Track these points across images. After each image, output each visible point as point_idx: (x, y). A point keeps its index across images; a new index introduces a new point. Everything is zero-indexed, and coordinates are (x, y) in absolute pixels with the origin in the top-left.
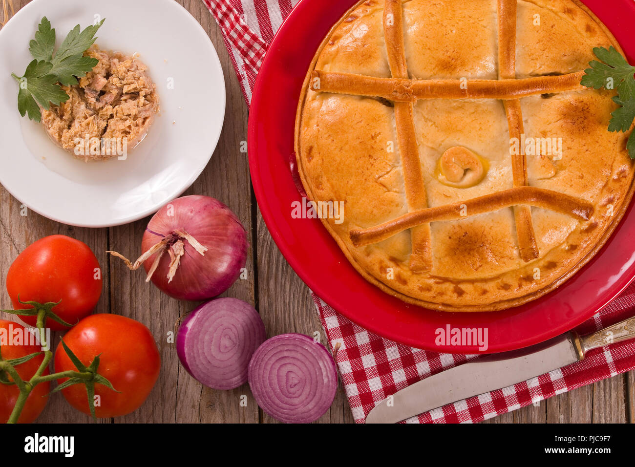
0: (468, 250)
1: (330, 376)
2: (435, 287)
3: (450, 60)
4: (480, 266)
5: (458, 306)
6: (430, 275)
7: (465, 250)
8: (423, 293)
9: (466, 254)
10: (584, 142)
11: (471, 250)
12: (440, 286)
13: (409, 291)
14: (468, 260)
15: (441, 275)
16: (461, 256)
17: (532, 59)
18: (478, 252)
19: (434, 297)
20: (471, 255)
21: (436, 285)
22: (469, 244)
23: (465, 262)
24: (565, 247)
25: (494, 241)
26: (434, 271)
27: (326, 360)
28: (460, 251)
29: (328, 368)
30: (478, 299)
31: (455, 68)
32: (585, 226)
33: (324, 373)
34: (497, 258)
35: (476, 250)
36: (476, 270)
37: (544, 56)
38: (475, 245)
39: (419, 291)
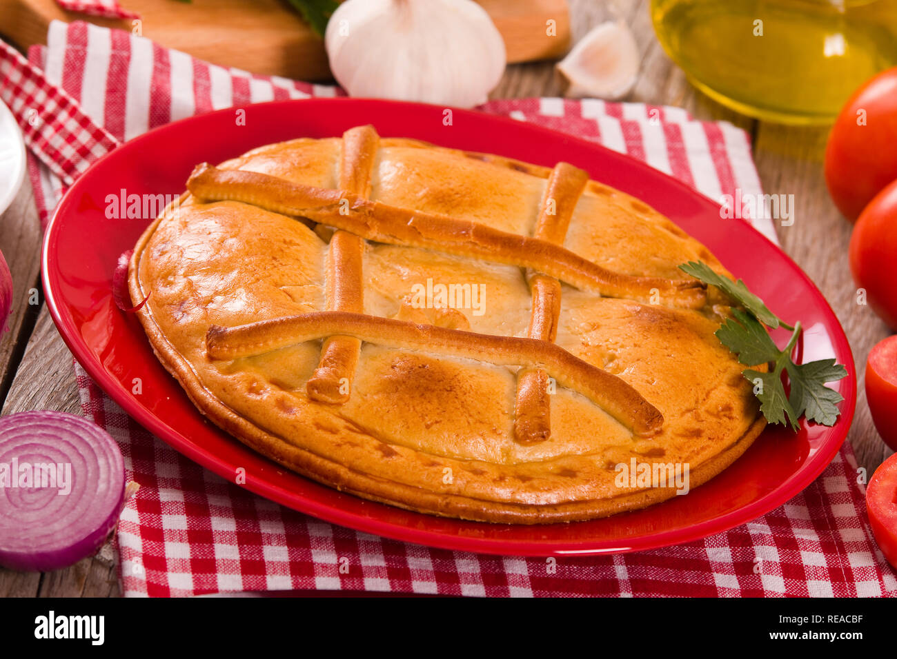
0: (422, 389)
1: (113, 482)
2: (344, 432)
3: (451, 192)
4: (437, 422)
5: (379, 479)
6: (339, 413)
7: (417, 388)
8: (321, 432)
9: (417, 394)
10: (666, 344)
11: (427, 389)
12: (354, 435)
13: (296, 424)
14: (418, 405)
15: (361, 421)
16: (407, 396)
17: (597, 244)
18: (439, 397)
19: (339, 445)
20: (425, 398)
21: (348, 431)
22: (427, 379)
23: (411, 406)
24: (598, 462)
25: (472, 393)
26: (348, 410)
27: (113, 456)
28: (407, 387)
29: (113, 469)
30: (420, 471)
31: (458, 205)
32: (642, 445)
33: (103, 476)
34: (470, 419)
35: (435, 394)
36: (428, 427)
37: (620, 245)
38: (436, 385)
39: (314, 429)
